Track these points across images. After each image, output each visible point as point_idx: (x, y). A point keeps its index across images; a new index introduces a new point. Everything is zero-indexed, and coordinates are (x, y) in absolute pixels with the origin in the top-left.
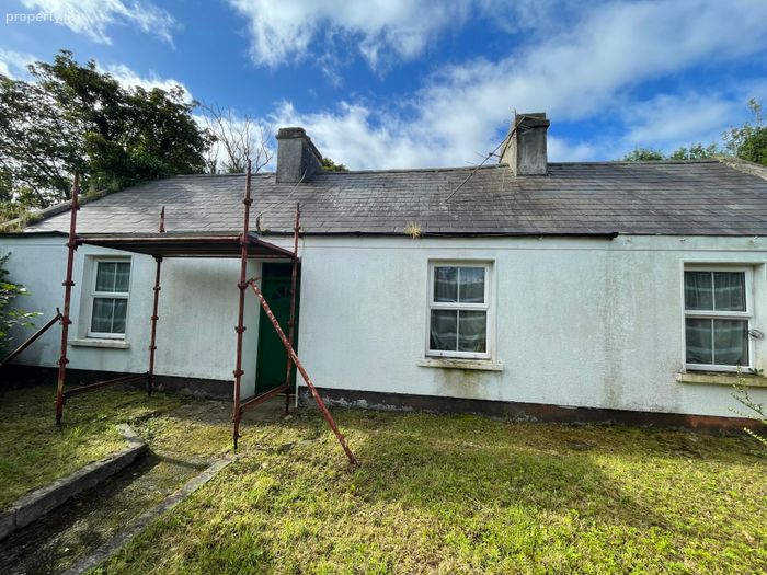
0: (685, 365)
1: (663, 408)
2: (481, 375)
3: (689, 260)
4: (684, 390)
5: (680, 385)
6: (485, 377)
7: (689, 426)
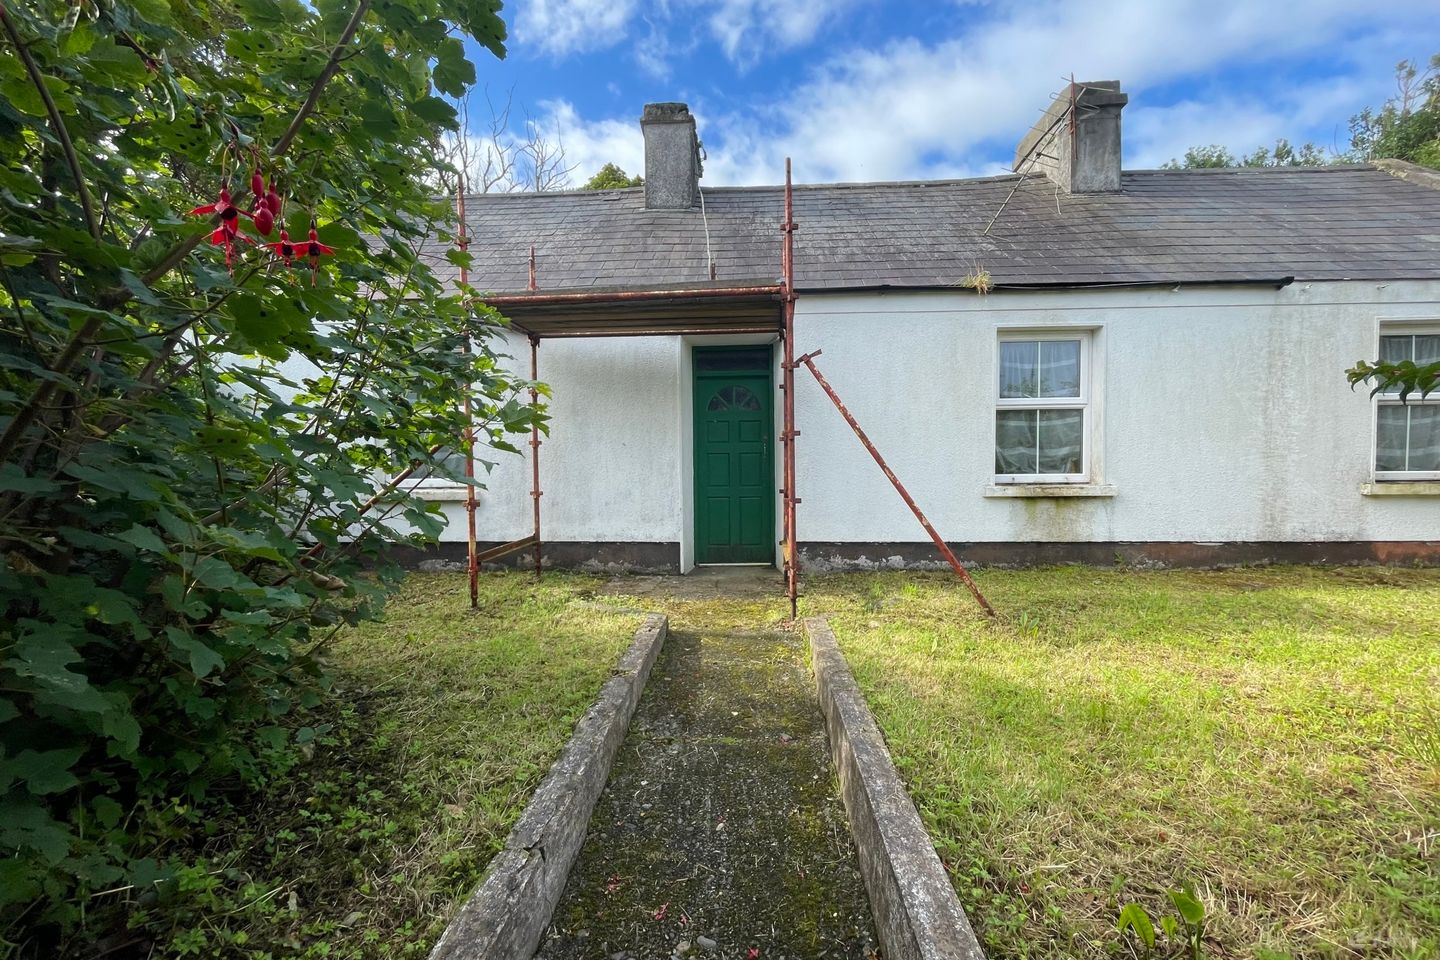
0: (1374, 474)
1: (1341, 535)
2: (1082, 505)
3: (1387, 317)
4: (1371, 507)
5: (1368, 500)
6: (1089, 507)
7: (1374, 558)
